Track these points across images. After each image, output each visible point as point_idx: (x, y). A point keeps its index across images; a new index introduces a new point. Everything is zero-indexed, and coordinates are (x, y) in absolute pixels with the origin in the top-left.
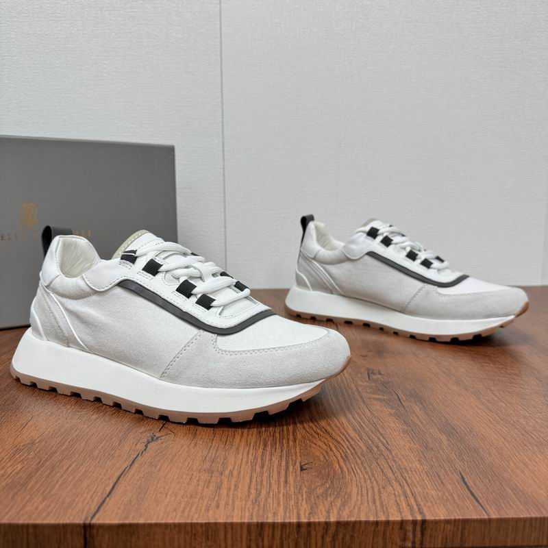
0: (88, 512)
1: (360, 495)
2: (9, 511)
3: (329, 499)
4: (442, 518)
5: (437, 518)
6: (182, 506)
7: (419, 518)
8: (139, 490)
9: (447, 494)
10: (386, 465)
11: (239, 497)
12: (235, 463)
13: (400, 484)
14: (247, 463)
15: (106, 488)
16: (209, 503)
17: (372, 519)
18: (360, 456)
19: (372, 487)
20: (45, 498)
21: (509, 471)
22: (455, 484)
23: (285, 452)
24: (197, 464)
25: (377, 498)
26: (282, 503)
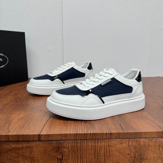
2: (21, 132)
3: (91, 129)
5: (114, 132)
6: (59, 130)
7: (110, 132)
8: (49, 127)
9: (116, 128)
11: (72, 128)
13: (106, 126)
15: (42, 127)
16: (65, 130)
17: (100, 133)
19: (100, 126)
20: (29, 130)
21: (131, 123)
22: (118, 126)
26: (81, 129)
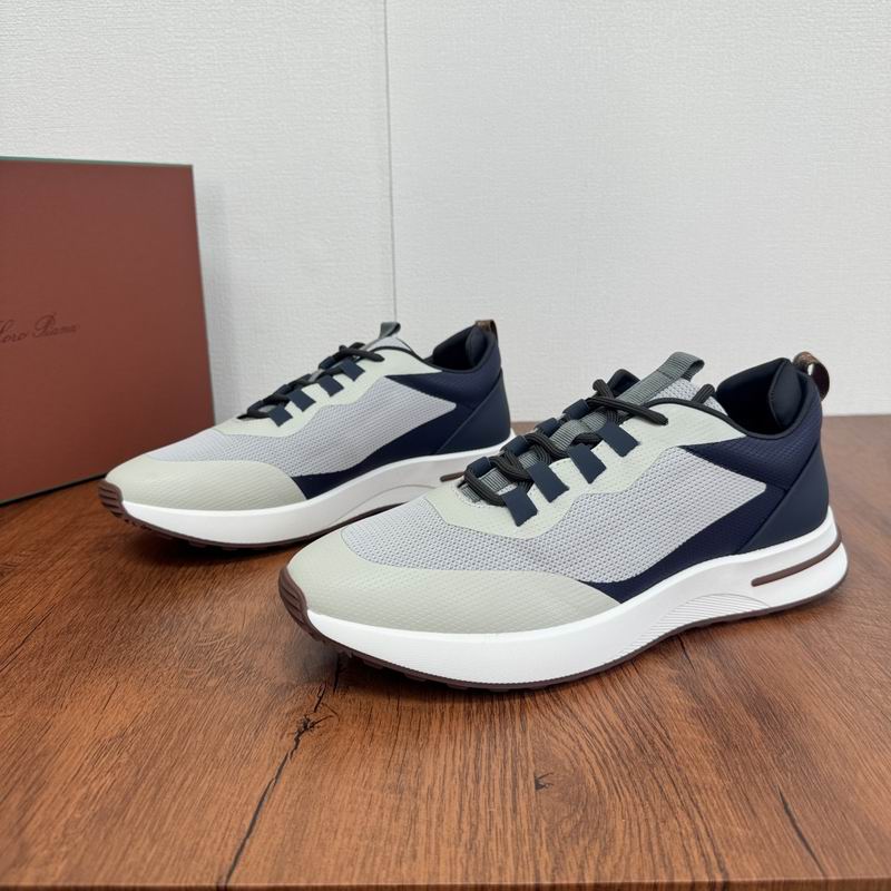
0: (221, 866)
1: (627, 836)
2: (103, 864)
3: (581, 842)
4: (755, 879)
5: (747, 880)
6: (361, 854)
7: (719, 879)
8: (293, 826)
9: (760, 834)
10: (666, 779)
11: (446, 838)
12: (435, 774)
13: (689, 815)
14: (453, 774)
15: (244, 822)
16: (401, 849)
18: (627, 762)
19: (647, 820)
20: (153, 841)
21: (857, 790)
22: (772, 814)
23: (509, 754)
24: (378, 776)
25: (654, 840)
26: (510, 849)
